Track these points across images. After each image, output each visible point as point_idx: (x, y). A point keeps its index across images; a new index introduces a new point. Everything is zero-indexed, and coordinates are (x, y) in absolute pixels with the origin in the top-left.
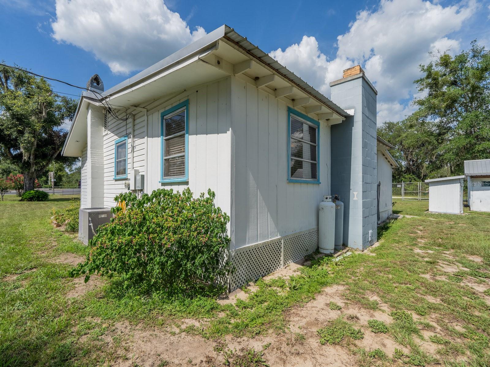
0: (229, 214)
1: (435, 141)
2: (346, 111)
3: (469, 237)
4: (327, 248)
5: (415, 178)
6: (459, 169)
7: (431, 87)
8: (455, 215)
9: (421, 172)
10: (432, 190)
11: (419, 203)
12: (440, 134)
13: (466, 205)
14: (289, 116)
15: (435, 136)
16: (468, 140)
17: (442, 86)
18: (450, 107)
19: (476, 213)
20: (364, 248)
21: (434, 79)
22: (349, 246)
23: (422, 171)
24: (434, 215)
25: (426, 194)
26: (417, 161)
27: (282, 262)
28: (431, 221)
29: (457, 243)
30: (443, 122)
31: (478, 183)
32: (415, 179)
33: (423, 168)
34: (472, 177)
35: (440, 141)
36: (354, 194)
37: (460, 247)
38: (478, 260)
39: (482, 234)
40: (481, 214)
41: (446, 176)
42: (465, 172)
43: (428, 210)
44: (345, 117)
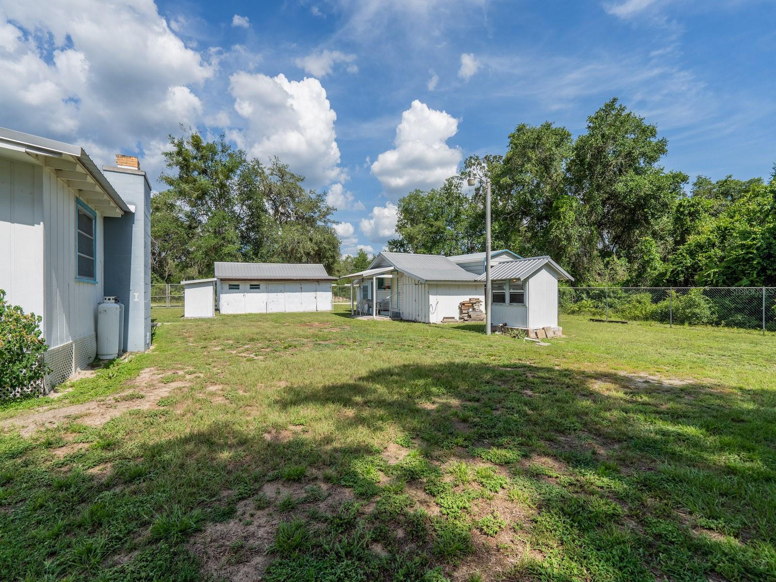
0: (42, 315)
1: (185, 235)
2: (128, 206)
3: (223, 331)
4: (112, 353)
5: (158, 278)
6: (208, 270)
7: (182, 168)
8: (209, 319)
9: (165, 271)
10: (189, 293)
11: (169, 310)
12: (190, 227)
13: (217, 310)
14: (77, 206)
15: (186, 229)
16: (216, 241)
17: (194, 170)
18: (200, 198)
19: (224, 315)
20: (145, 350)
21: (185, 160)
22: (128, 351)
23: (166, 269)
24: (191, 320)
25: (181, 299)
26: (160, 254)
27: (73, 369)
28: (191, 325)
29: (217, 335)
30: (193, 213)
31: (226, 286)
32: (157, 280)
33: (167, 265)
34: (222, 280)
35: (190, 235)
36: (135, 296)
37: (219, 338)
38: (231, 342)
39: (232, 329)
40: (229, 316)
41: (193, 279)
42: (216, 274)
43: (183, 316)
44: (125, 212)
